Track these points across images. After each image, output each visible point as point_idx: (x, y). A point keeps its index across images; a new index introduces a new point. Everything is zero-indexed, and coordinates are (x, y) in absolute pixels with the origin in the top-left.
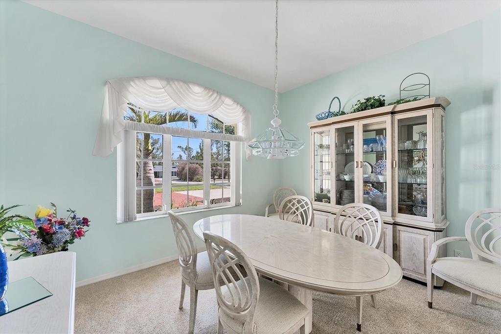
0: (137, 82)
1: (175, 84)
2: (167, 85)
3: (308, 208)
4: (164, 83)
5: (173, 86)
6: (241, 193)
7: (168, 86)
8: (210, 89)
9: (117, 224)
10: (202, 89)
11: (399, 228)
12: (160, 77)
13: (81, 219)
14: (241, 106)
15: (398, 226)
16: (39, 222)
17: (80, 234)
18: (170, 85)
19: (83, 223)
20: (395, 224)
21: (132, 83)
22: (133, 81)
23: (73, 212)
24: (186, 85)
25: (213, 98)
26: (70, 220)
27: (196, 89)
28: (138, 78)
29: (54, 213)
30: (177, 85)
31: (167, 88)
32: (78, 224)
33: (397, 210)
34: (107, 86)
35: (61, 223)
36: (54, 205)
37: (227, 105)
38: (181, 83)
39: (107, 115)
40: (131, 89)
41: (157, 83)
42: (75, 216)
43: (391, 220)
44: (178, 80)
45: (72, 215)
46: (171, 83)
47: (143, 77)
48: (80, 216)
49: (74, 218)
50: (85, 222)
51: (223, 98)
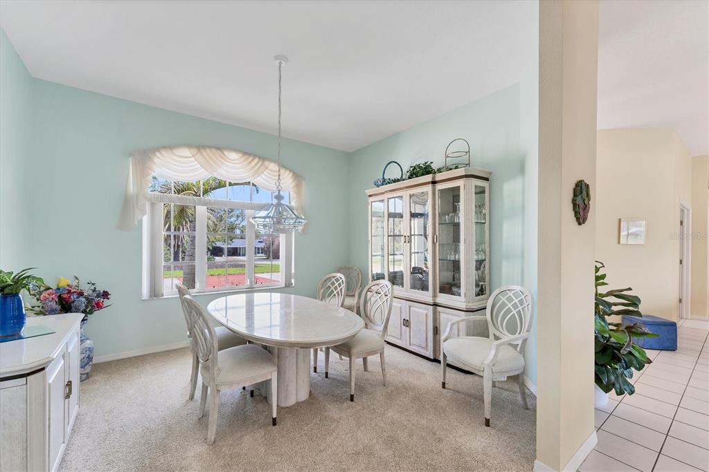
0: (163, 152)
1: (207, 152)
2: (197, 153)
3: (341, 290)
4: (194, 151)
5: (205, 154)
6: (293, 271)
7: (199, 154)
8: (249, 154)
9: (142, 300)
10: (240, 155)
11: (439, 309)
12: (189, 146)
13: (102, 292)
14: (291, 171)
15: (438, 307)
16: (58, 291)
17: (99, 306)
18: (201, 154)
19: (103, 295)
20: (435, 305)
21: (157, 154)
22: (159, 151)
23: (93, 284)
24: (220, 152)
25: (253, 164)
26: (90, 292)
27: (233, 156)
28: (164, 147)
29: (76, 286)
30: (208, 153)
31: (197, 156)
32: (98, 296)
33: (438, 290)
34: (131, 159)
35: (81, 294)
36: (77, 278)
37: (271, 171)
38: (214, 150)
39: (131, 189)
40: (156, 160)
41: (186, 152)
42: (95, 288)
43: (430, 300)
44: (209, 147)
45: (93, 287)
46: (202, 150)
47: (170, 147)
48: (100, 288)
49: (94, 291)
50: (105, 295)
51: (267, 163)
